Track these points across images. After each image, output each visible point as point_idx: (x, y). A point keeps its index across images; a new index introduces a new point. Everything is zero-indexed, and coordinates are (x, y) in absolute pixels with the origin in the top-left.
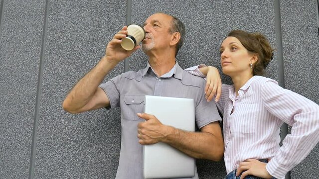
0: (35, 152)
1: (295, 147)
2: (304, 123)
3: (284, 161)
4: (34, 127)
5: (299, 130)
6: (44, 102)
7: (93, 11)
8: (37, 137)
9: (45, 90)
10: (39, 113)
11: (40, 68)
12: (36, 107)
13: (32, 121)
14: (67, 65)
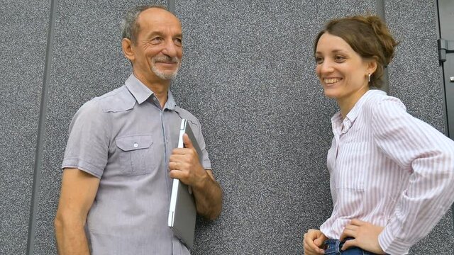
0: (36, 216)
1: (414, 215)
2: (424, 175)
3: (401, 233)
4: (34, 181)
5: (418, 185)
6: (48, 144)
7: (120, 14)
8: (39, 194)
9: (51, 127)
10: (42, 160)
11: (43, 94)
12: (37, 151)
13: (32, 171)
14: (81, 90)
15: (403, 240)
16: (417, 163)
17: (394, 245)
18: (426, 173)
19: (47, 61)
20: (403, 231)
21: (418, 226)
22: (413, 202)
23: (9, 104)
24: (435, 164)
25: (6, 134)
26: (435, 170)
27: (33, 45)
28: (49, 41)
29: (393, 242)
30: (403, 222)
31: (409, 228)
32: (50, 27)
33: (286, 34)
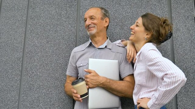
0: (21, 93)
4: (21, 78)
6: (27, 62)
7: (57, 7)
8: (23, 83)
9: (28, 55)
10: (24, 69)
11: (25, 41)
12: (22, 65)
13: (20, 74)
14: (41, 39)
15: (156, 104)
16: (165, 77)
17: (152, 106)
18: (168, 82)
19: (26, 27)
20: (156, 101)
21: (162, 99)
22: (161, 90)
23: (10, 45)
24: (172, 78)
25: (9, 58)
26: (172, 80)
27: (20, 20)
28: (27, 18)
29: (152, 105)
30: (157, 97)
31: (159, 100)
32: (27, 12)
33: (128, 15)
